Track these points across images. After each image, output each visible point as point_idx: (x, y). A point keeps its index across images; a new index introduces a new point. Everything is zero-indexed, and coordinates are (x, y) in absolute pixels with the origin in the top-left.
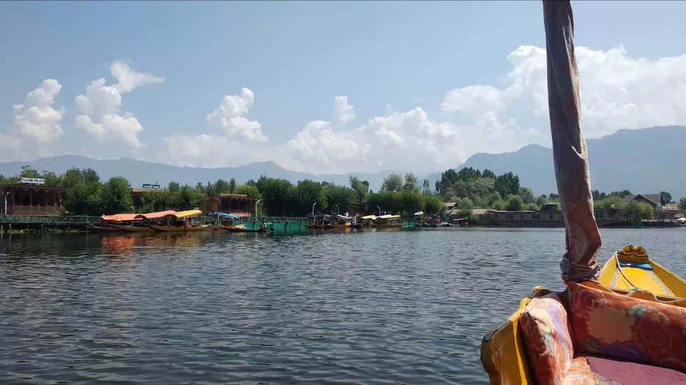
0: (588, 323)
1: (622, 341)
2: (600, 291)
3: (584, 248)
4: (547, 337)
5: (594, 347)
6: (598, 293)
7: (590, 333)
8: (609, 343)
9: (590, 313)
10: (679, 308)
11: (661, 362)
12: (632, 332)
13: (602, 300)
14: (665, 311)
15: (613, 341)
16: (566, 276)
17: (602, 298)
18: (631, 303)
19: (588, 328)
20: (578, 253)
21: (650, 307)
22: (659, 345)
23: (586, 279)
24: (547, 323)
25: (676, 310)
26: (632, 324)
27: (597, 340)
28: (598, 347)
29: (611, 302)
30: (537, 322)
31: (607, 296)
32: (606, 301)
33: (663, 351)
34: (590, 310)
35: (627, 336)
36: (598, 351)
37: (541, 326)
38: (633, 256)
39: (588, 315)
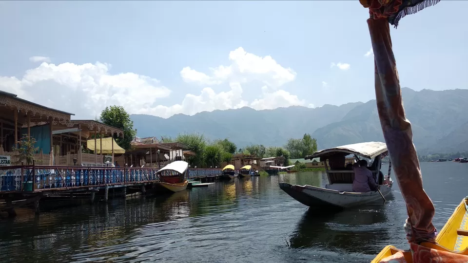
2: (436, 250)
3: (420, 214)
6: (435, 252)
13: (437, 258)
16: (410, 237)
17: (437, 256)
18: (462, 260)
20: (416, 218)
23: (425, 239)
29: (445, 260)
31: (443, 255)
32: (441, 259)
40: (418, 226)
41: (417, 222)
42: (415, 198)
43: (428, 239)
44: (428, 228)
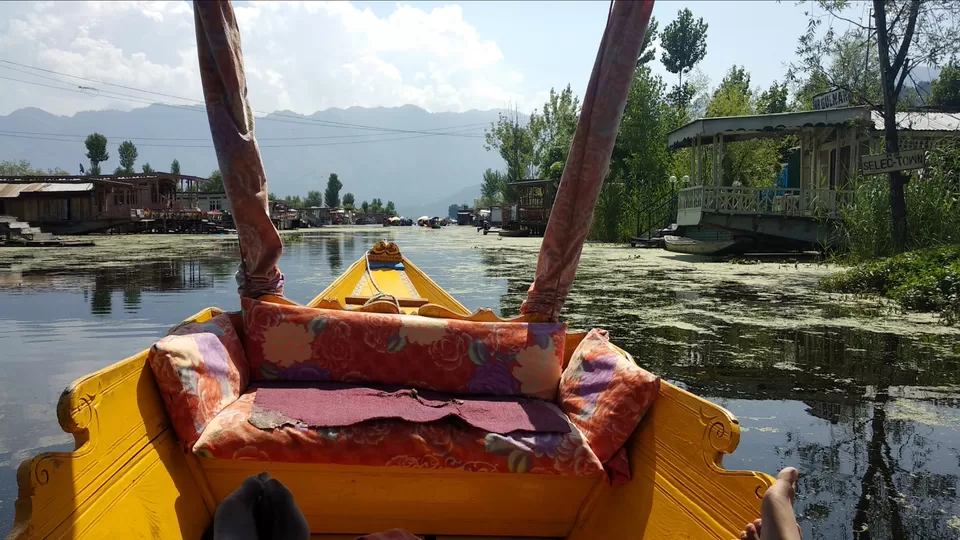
0: (264, 345)
1: (301, 361)
2: (277, 305)
4: (184, 372)
5: (271, 373)
6: (275, 307)
7: (266, 358)
8: (287, 366)
9: (265, 333)
10: (363, 314)
11: (343, 378)
12: (312, 348)
13: (278, 316)
14: (347, 320)
15: (292, 362)
18: (312, 314)
19: (265, 352)
20: (252, 261)
21: (331, 317)
22: (340, 359)
23: (265, 292)
24: (186, 355)
25: (359, 317)
26: (311, 340)
27: (275, 364)
28: (275, 372)
29: (289, 317)
30: (169, 356)
31: (287, 310)
32: (284, 316)
33: (345, 366)
34: (265, 330)
35: (306, 354)
36: (275, 377)
37: (176, 361)
38: (385, 254)
39: (263, 336)
40: (254, 273)
41: (254, 265)
42: (253, 229)
43: (268, 290)
44: (269, 274)
